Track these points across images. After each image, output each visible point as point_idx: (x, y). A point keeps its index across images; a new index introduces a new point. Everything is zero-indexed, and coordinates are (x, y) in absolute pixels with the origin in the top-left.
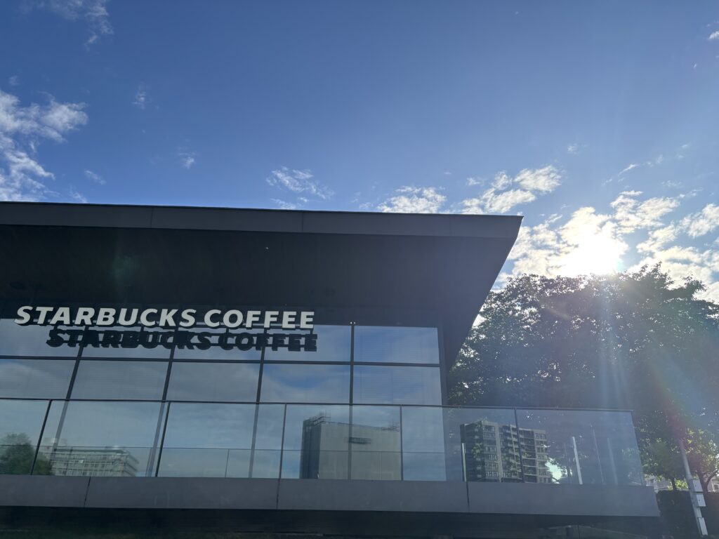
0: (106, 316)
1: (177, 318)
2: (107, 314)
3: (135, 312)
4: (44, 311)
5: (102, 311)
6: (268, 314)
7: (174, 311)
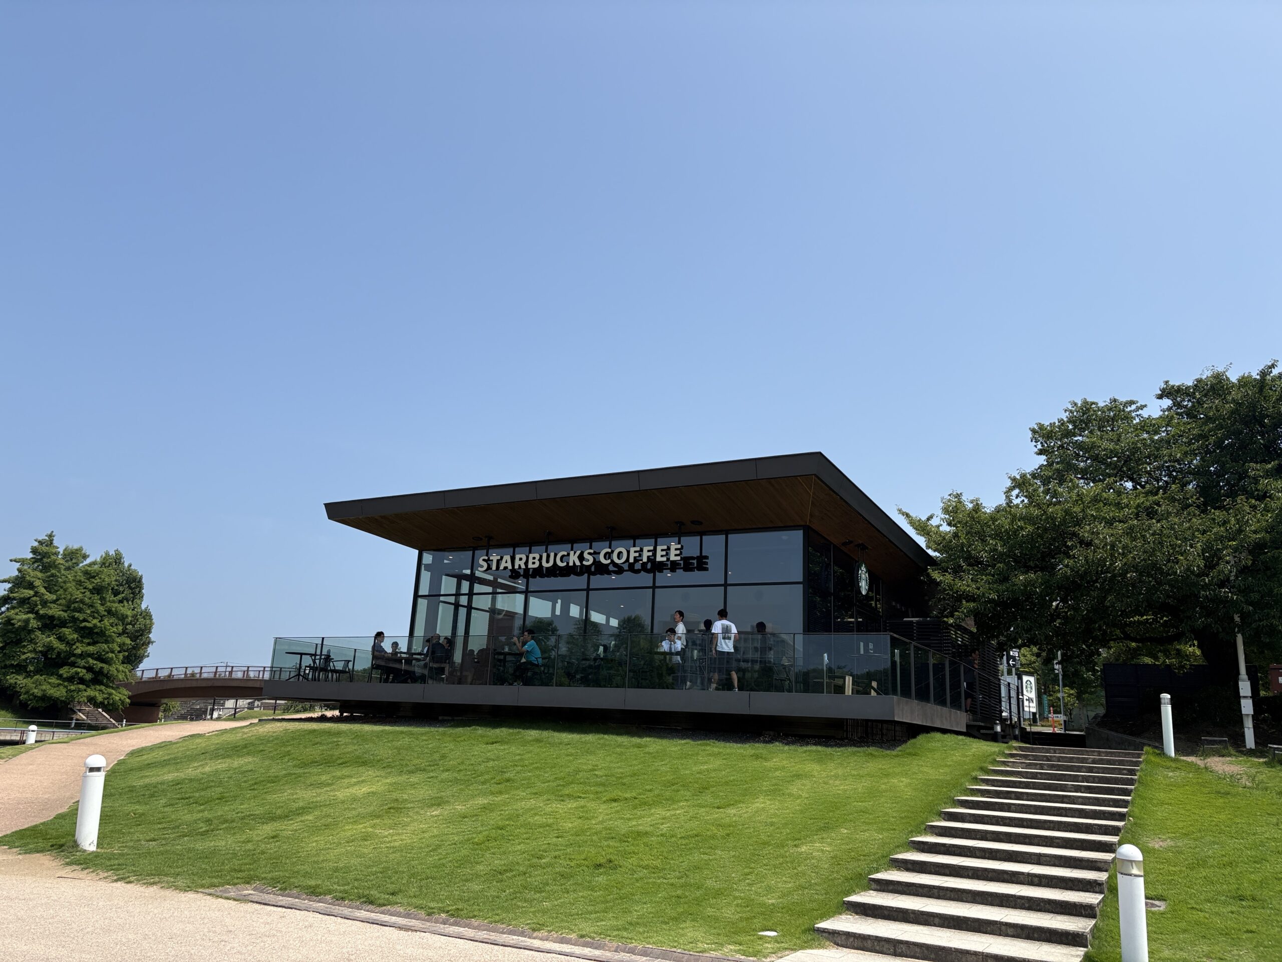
0: (534, 559)
1: (581, 558)
2: (534, 558)
3: (552, 555)
4: (494, 558)
5: (531, 556)
6: (645, 549)
7: (578, 553)
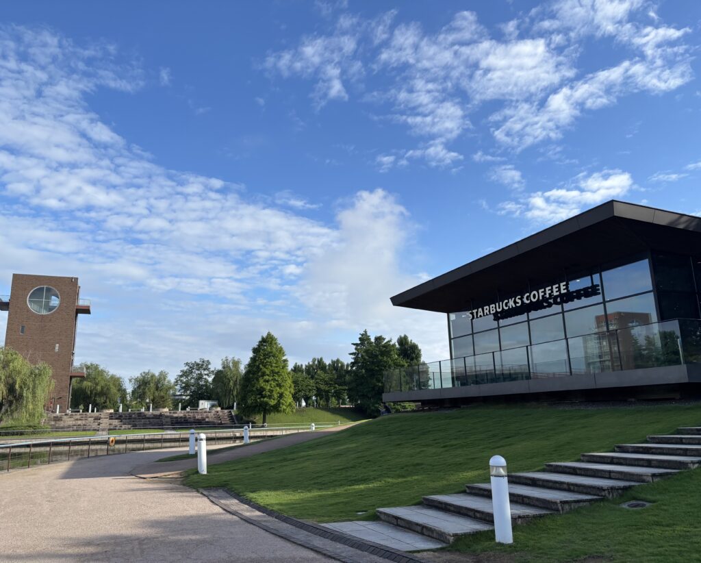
1: (515, 302)
4: (475, 311)
5: (491, 306)
7: (513, 299)
